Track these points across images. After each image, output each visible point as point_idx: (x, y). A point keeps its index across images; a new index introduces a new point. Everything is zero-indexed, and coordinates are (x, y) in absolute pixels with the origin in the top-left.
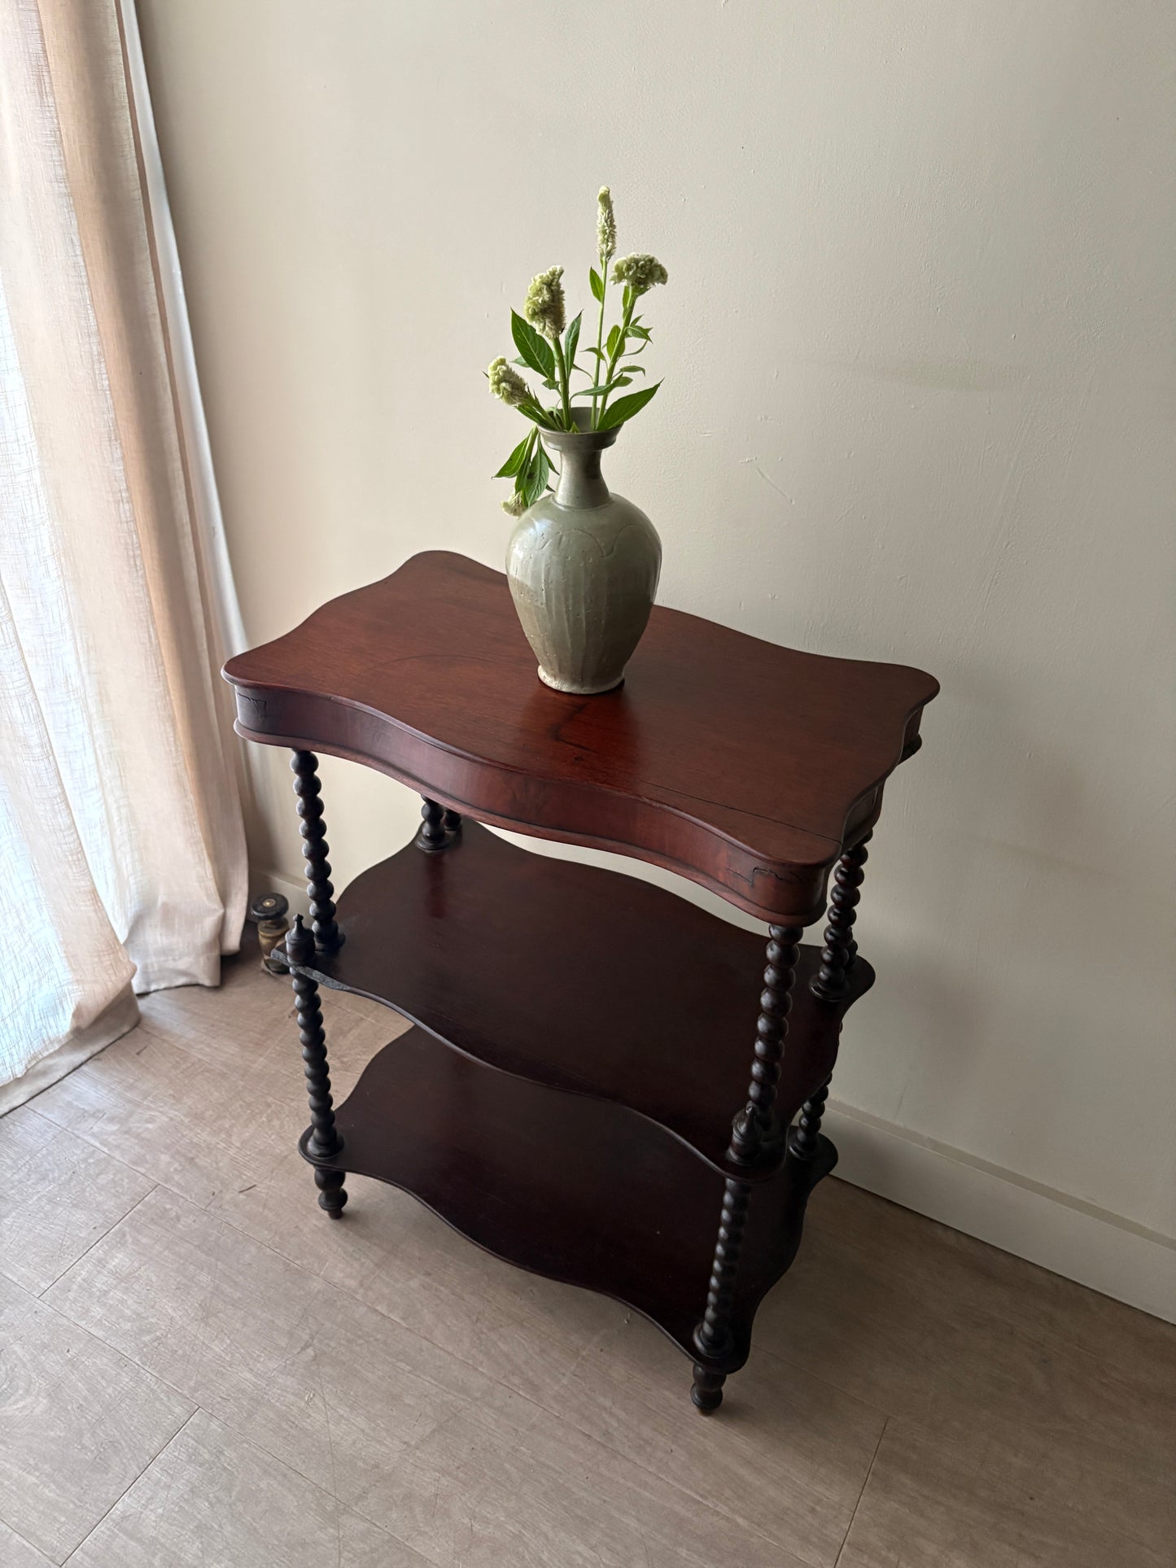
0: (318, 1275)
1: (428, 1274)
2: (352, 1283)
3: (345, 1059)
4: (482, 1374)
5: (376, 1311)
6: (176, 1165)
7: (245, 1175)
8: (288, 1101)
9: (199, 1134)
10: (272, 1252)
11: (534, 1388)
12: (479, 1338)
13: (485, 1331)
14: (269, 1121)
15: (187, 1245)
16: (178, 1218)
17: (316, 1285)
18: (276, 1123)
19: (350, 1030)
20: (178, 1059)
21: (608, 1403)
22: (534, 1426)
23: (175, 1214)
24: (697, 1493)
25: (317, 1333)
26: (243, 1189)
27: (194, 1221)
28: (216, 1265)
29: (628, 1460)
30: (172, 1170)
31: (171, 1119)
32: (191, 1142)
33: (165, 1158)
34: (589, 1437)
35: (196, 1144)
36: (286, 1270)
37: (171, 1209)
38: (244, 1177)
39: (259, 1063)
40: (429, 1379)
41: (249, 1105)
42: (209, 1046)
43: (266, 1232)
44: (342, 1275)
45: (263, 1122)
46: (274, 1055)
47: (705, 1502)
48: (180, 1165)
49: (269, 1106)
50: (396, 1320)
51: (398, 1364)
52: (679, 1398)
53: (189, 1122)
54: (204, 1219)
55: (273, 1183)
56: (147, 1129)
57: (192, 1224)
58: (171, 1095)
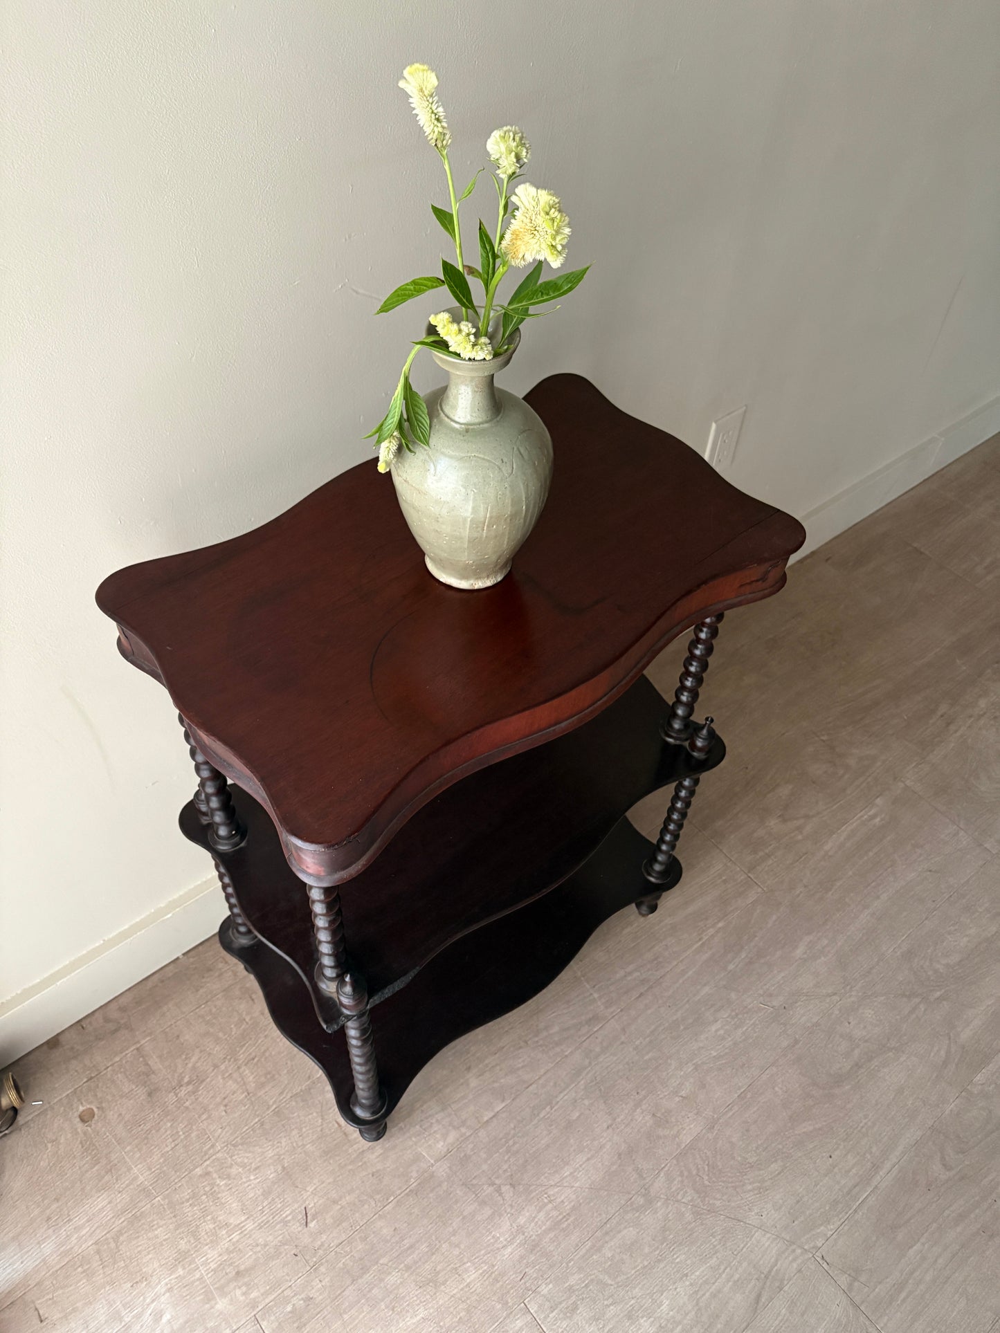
0: (432, 1165)
1: (469, 1069)
2: (452, 1136)
3: (186, 1080)
4: (572, 1052)
5: (487, 1121)
6: (238, 1292)
7: (286, 1217)
8: (211, 1151)
9: (207, 1259)
10: (390, 1205)
11: (595, 1019)
12: (541, 1046)
13: (536, 1039)
14: (229, 1177)
15: (347, 1293)
16: (309, 1299)
17: (442, 1170)
18: (234, 1171)
19: (147, 1064)
20: (79, 1270)
21: (622, 973)
22: (623, 1029)
23: (302, 1302)
24: (697, 942)
25: (490, 1178)
26: (304, 1222)
27: (320, 1281)
28: (382, 1265)
29: (664, 975)
30: (242, 1298)
31: (170, 1290)
32: (215, 1270)
33: (221, 1304)
34: (641, 994)
35: (219, 1265)
36: (416, 1194)
37: (294, 1305)
38: (289, 1218)
39: (141, 1174)
40: (562, 1095)
41: (194, 1196)
42: (77, 1229)
43: (366, 1206)
44: (442, 1143)
45: (226, 1185)
46: (138, 1155)
47: (704, 940)
48: (240, 1288)
49: (207, 1174)
50: (501, 1107)
51: (541, 1116)
52: (632, 926)
53: (184, 1269)
54: (323, 1269)
55: (310, 1189)
56: (169, 1322)
57: (323, 1284)
58: (132, 1286)
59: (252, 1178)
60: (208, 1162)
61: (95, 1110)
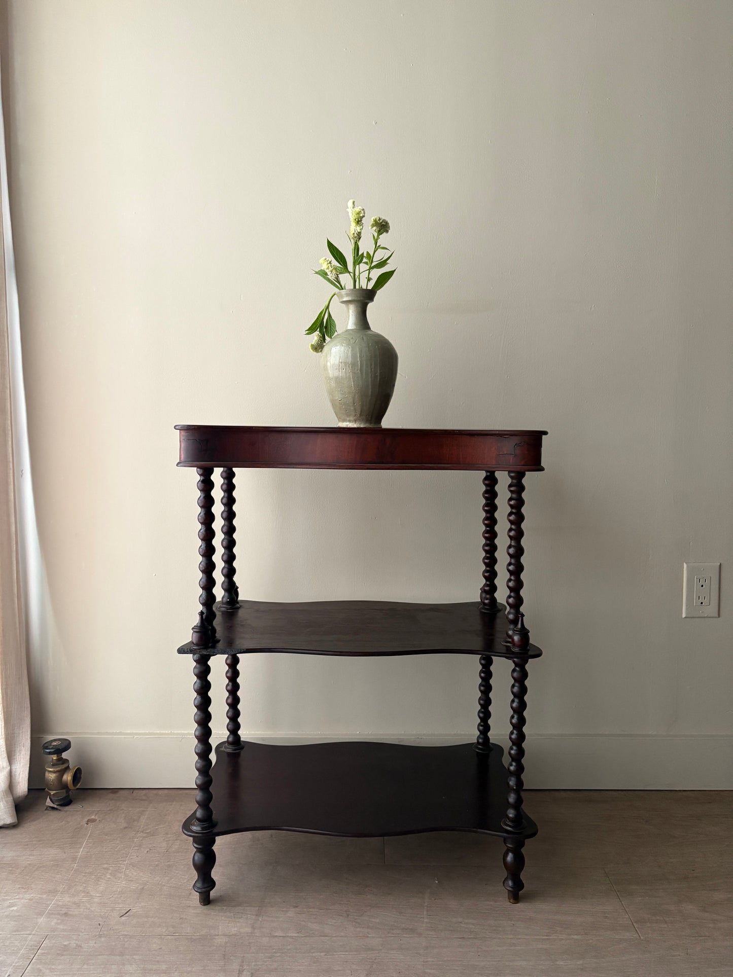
0: (218, 935)
1: (296, 907)
2: (246, 930)
4: (373, 937)
5: (276, 936)
6: (55, 921)
7: (117, 907)
8: (121, 862)
9: (61, 900)
10: (173, 937)
11: (411, 931)
12: (356, 922)
13: (357, 918)
14: (114, 876)
15: (100, 957)
16: (80, 946)
17: (221, 940)
18: (120, 875)
19: (140, 817)
20: (10, 869)
21: (460, 920)
22: (427, 948)
23: (75, 945)
25: (243, 962)
26: (122, 915)
27: (95, 943)
28: (133, 958)
29: (494, 938)
30: (53, 924)
31: (30, 900)
32: (58, 905)
33: (42, 920)
34: (463, 938)
35: (62, 905)
36: (191, 941)
37: (70, 943)
38: (117, 909)
39: (81, 852)
40: (341, 953)
41: (90, 874)
42: (31, 855)
43: (160, 929)
44: (236, 929)
45: (109, 878)
46: (90, 845)
48: (58, 920)
49: (107, 869)
50: (294, 935)
51: (314, 955)
52: (496, 902)
53: (47, 896)
54: (103, 939)
55: (143, 904)
56: (12, 911)
57: (95, 945)
58: (19, 888)
59: (124, 883)
60: (113, 865)
61: (98, 820)
